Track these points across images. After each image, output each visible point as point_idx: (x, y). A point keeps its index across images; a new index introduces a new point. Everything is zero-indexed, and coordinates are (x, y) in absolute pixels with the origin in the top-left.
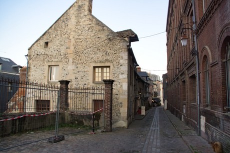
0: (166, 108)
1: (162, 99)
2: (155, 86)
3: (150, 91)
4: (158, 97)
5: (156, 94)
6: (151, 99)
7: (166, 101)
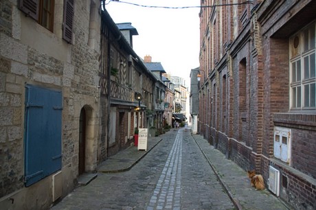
0: (195, 130)
1: (188, 115)
2: (178, 94)
3: (167, 101)
4: (181, 112)
5: (179, 107)
6: (171, 115)
7: (196, 117)
